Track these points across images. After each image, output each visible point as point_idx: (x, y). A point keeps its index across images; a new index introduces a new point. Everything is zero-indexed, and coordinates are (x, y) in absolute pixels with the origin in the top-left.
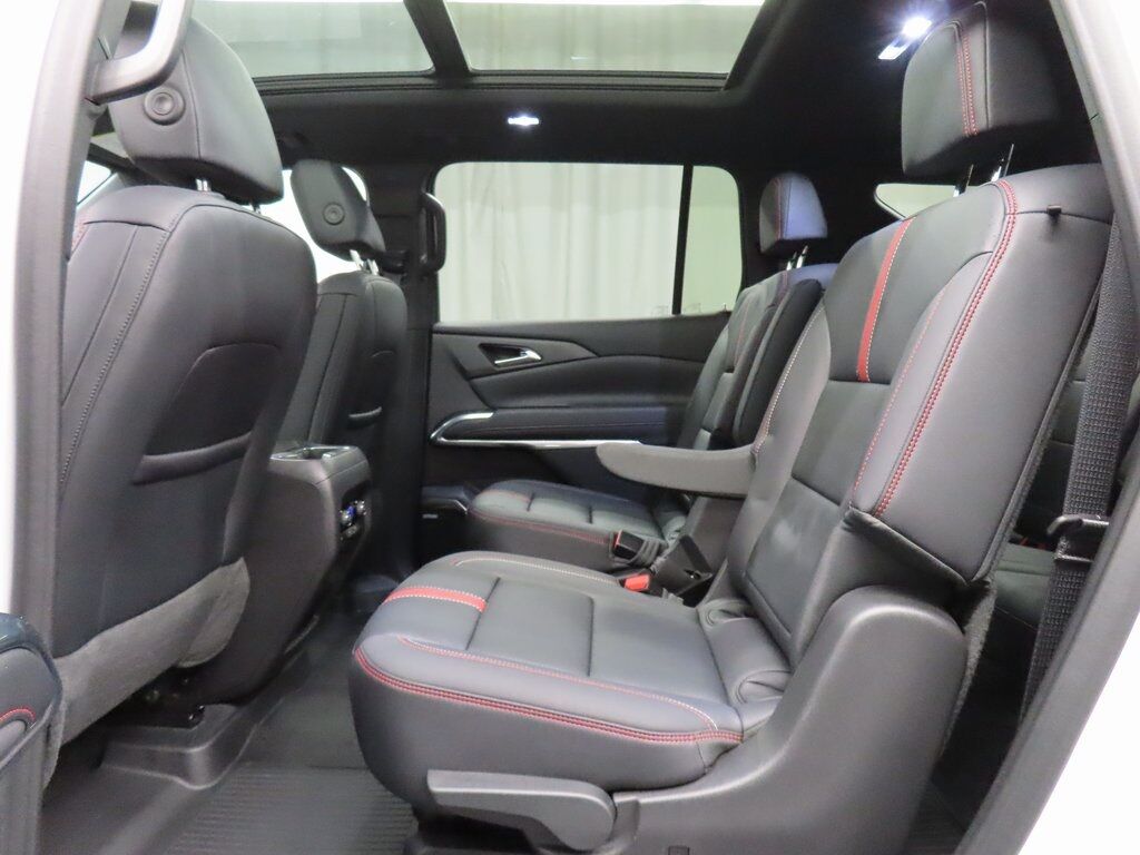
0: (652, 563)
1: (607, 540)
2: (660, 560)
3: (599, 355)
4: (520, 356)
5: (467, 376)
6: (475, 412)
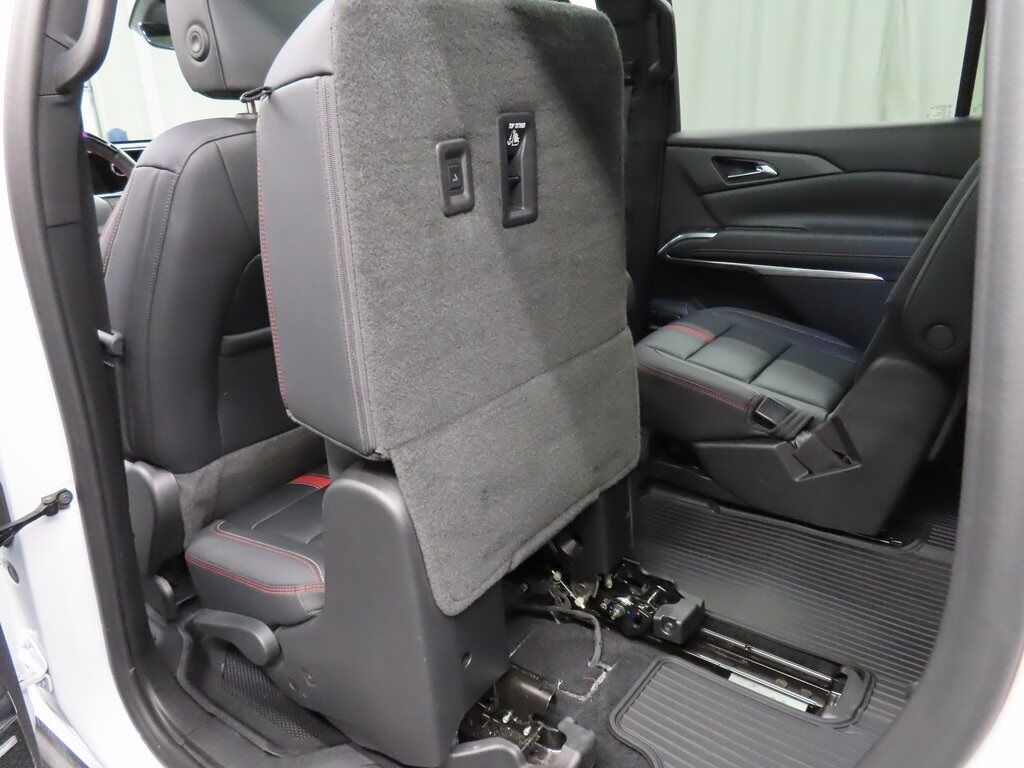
0: (794, 438)
1: (747, 405)
2: (806, 437)
3: (846, 171)
4: (755, 170)
5: (699, 191)
6: (703, 230)
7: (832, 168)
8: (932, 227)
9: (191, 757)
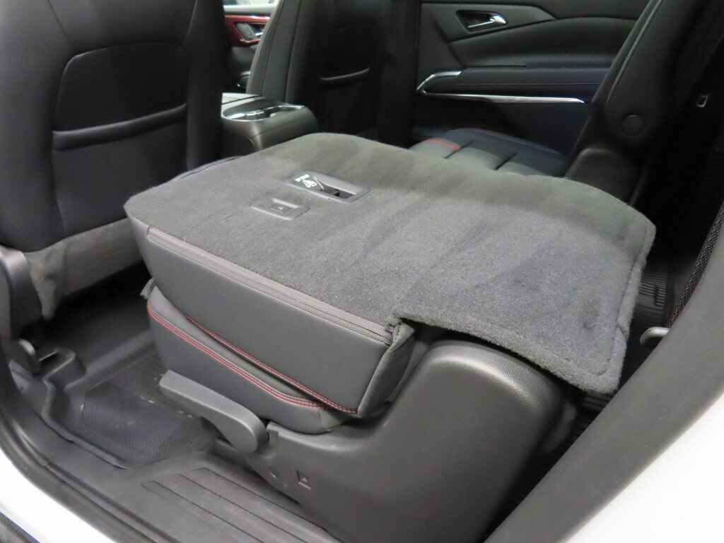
3: (557, 18)
4: (489, 21)
5: (447, 39)
6: (450, 70)
7: (548, 17)
8: (615, 60)
9: (52, 473)
